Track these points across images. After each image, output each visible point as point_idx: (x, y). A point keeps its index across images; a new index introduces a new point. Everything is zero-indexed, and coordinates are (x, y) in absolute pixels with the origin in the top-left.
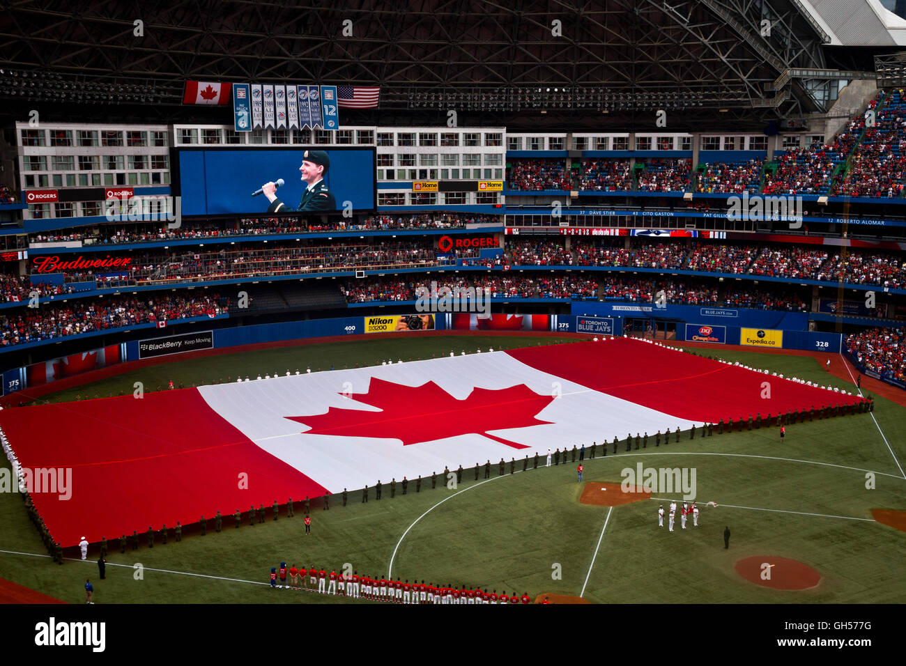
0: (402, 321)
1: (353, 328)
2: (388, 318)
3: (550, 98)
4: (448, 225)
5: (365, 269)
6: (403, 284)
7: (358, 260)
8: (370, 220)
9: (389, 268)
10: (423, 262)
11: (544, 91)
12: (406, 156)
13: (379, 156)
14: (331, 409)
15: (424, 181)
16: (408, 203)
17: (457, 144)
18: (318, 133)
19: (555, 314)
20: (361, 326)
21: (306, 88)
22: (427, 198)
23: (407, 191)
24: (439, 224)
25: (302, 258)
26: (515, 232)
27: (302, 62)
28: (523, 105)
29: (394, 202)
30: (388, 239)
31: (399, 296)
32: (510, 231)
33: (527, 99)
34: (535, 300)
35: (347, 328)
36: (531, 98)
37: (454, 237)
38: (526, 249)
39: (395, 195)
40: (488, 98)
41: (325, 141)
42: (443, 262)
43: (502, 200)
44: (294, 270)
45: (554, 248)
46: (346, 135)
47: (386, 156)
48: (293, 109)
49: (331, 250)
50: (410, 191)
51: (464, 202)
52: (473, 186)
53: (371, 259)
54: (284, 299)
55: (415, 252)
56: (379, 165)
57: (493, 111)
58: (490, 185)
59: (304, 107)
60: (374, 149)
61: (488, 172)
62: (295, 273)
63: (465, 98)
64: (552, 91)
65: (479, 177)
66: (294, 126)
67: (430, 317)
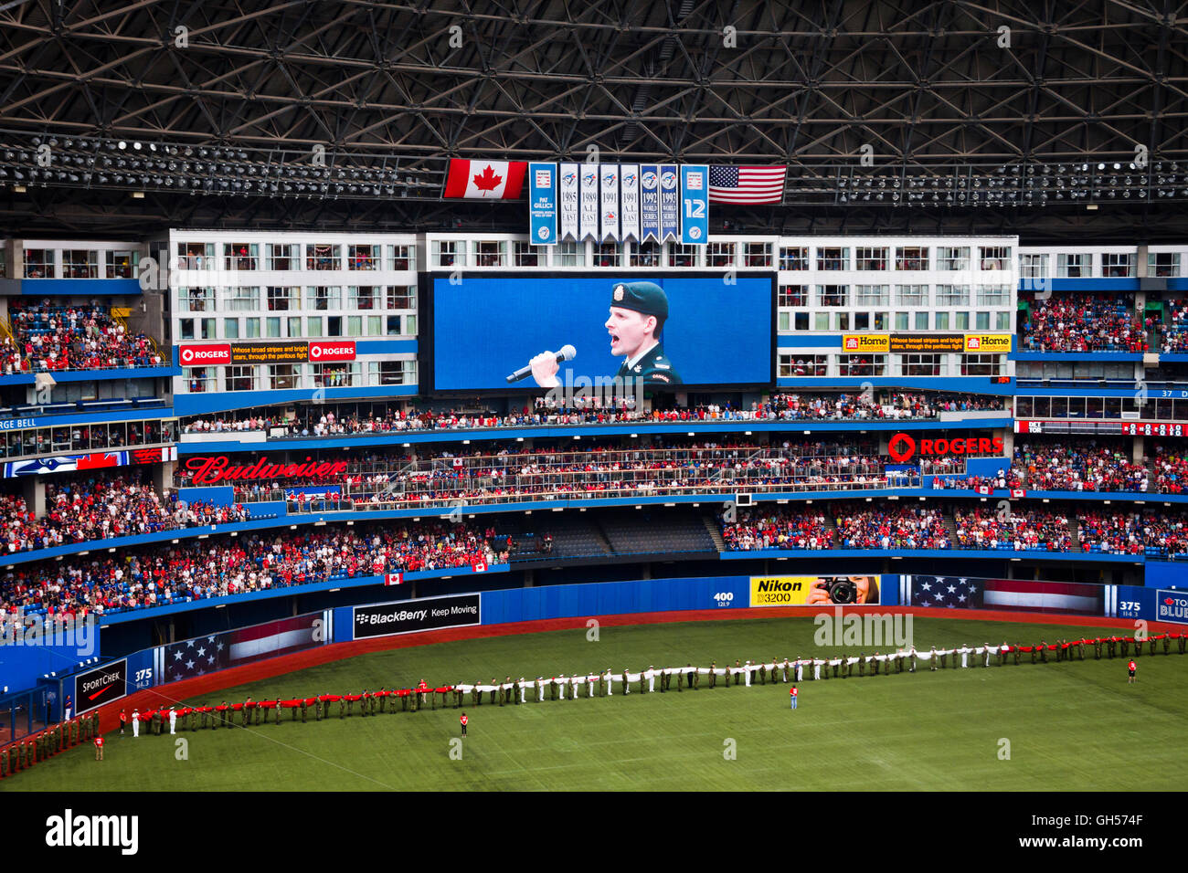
0: (819, 586)
1: (729, 596)
2: (793, 579)
3: (1106, 181)
4: (908, 413)
5: (753, 490)
6: (822, 519)
7: (741, 474)
8: (764, 402)
9: (797, 489)
10: (862, 480)
11: (1093, 169)
12: (831, 289)
13: (782, 289)
15: (863, 333)
16: (833, 371)
17: (925, 266)
18: (673, 247)
19: (1114, 583)
20: (743, 595)
21: (654, 170)
22: (868, 364)
23: (832, 352)
24: (889, 410)
25: (640, 468)
26: (1035, 428)
27: (649, 124)
28: (1052, 195)
29: (807, 371)
30: (796, 438)
31: (814, 541)
32: (1024, 425)
33: (1060, 183)
34: (1075, 555)
35: (717, 597)
36: (1067, 183)
37: (917, 435)
38: (1055, 461)
39: (807, 358)
40: (985, 183)
41: (687, 261)
42: (896, 482)
43: (1008, 369)
44: (627, 489)
45: (1110, 459)
46: (724, 250)
47: (795, 288)
48: (630, 206)
49: (694, 455)
50: (838, 350)
51: (937, 372)
52: (953, 343)
53: (765, 471)
54: (608, 542)
55: (845, 462)
56: (783, 304)
57: (995, 207)
58: (986, 340)
59: (649, 203)
60: (773, 276)
61: (984, 318)
62: (628, 494)
63: (942, 184)
64: (1109, 169)
65: (967, 326)
66: (631, 236)
67: (872, 582)
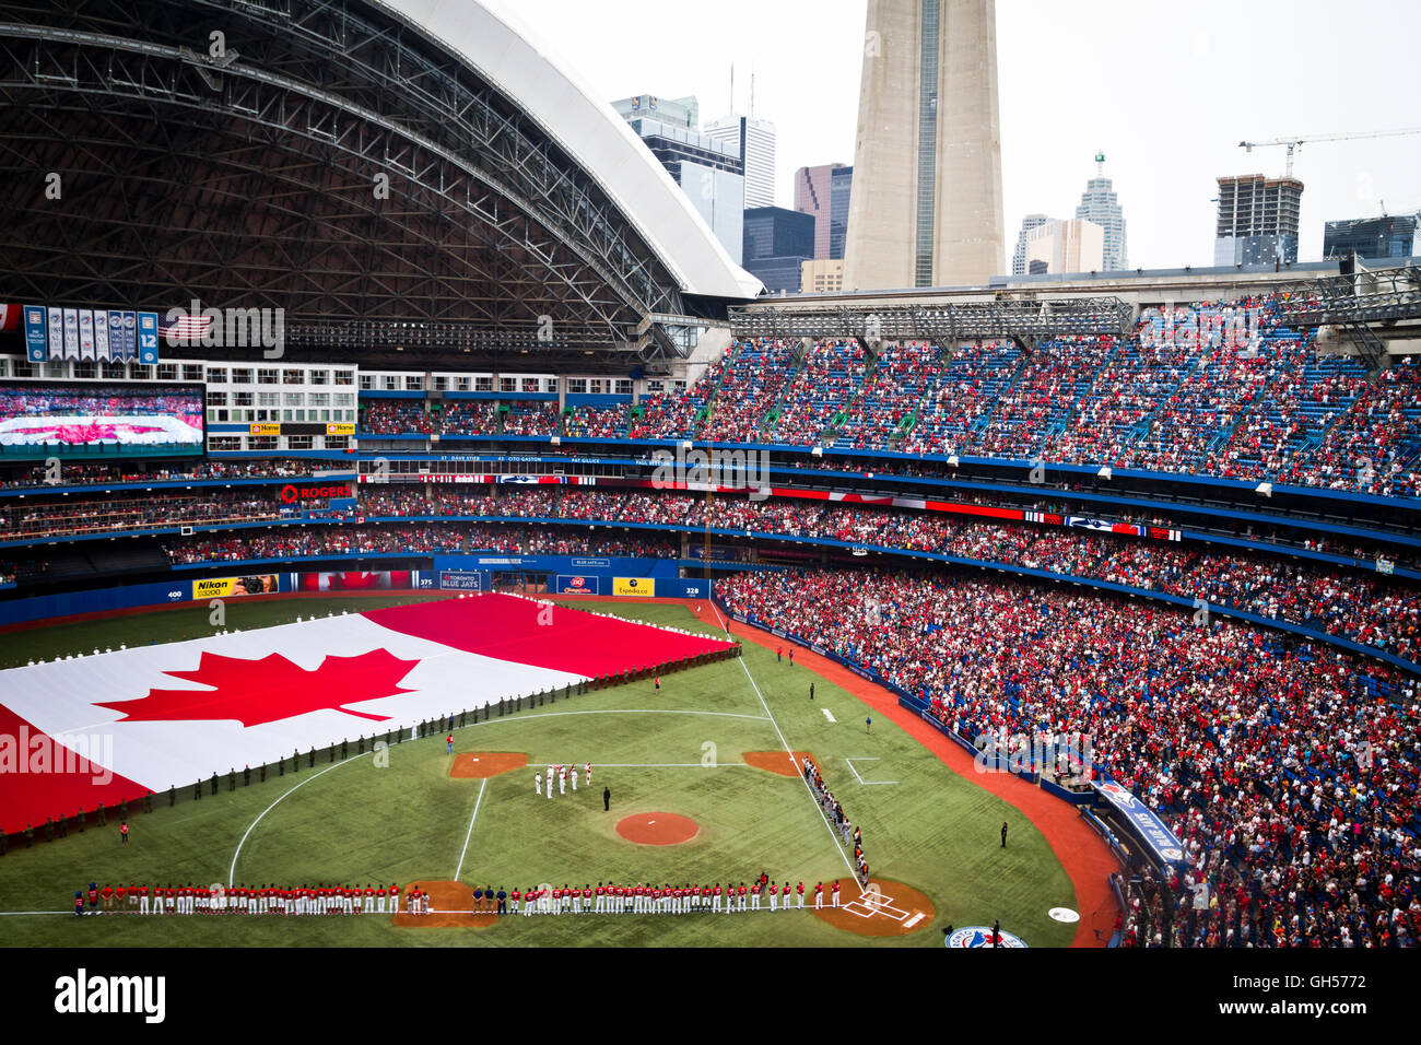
0: (239, 584)
1: (179, 594)
2: (221, 580)
3: (407, 334)
4: (293, 472)
5: (193, 525)
6: (240, 541)
7: (185, 514)
8: (199, 468)
9: (223, 522)
10: (264, 515)
11: (400, 326)
12: (242, 395)
13: (210, 394)
14: (152, 691)
15: (263, 423)
16: (244, 447)
17: (301, 381)
18: (133, 366)
19: (416, 569)
20: (188, 592)
21: (119, 315)
22: (267, 442)
23: (243, 435)
24: (282, 471)
25: (114, 513)
26: (370, 480)
27: (115, 284)
28: (377, 341)
29: (228, 447)
30: (220, 490)
31: (234, 555)
32: (364, 479)
33: (381, 334)
34: (395, 554)
35: (171, 595)
36: (385, 334)
37: (299, 486)
38: (382, 499)
39: (228, 439)
40: (337, 332)
41: (143, 376)
42: (287, 515)
43: (354, 445)
44: (104, 527)
45: (414, 497)
47: (218, 394)
48: (103, 338)
49: (151, 503)
50: (247, 434)
51: (311, 447)
52: (321, 429)
53: (200, 512)
54: (91, 563)
55: (254, 504)
56: (210, 404)
57: (344, 347)
58: (340, 427)
59: (116, 336)
60: (204, 386)
61: (338, 414)
62: (104, 531)
63: (311, 331)
64: (409, 327)
65: (328, 419)
66: (103, 358)
67: (273, 579)
